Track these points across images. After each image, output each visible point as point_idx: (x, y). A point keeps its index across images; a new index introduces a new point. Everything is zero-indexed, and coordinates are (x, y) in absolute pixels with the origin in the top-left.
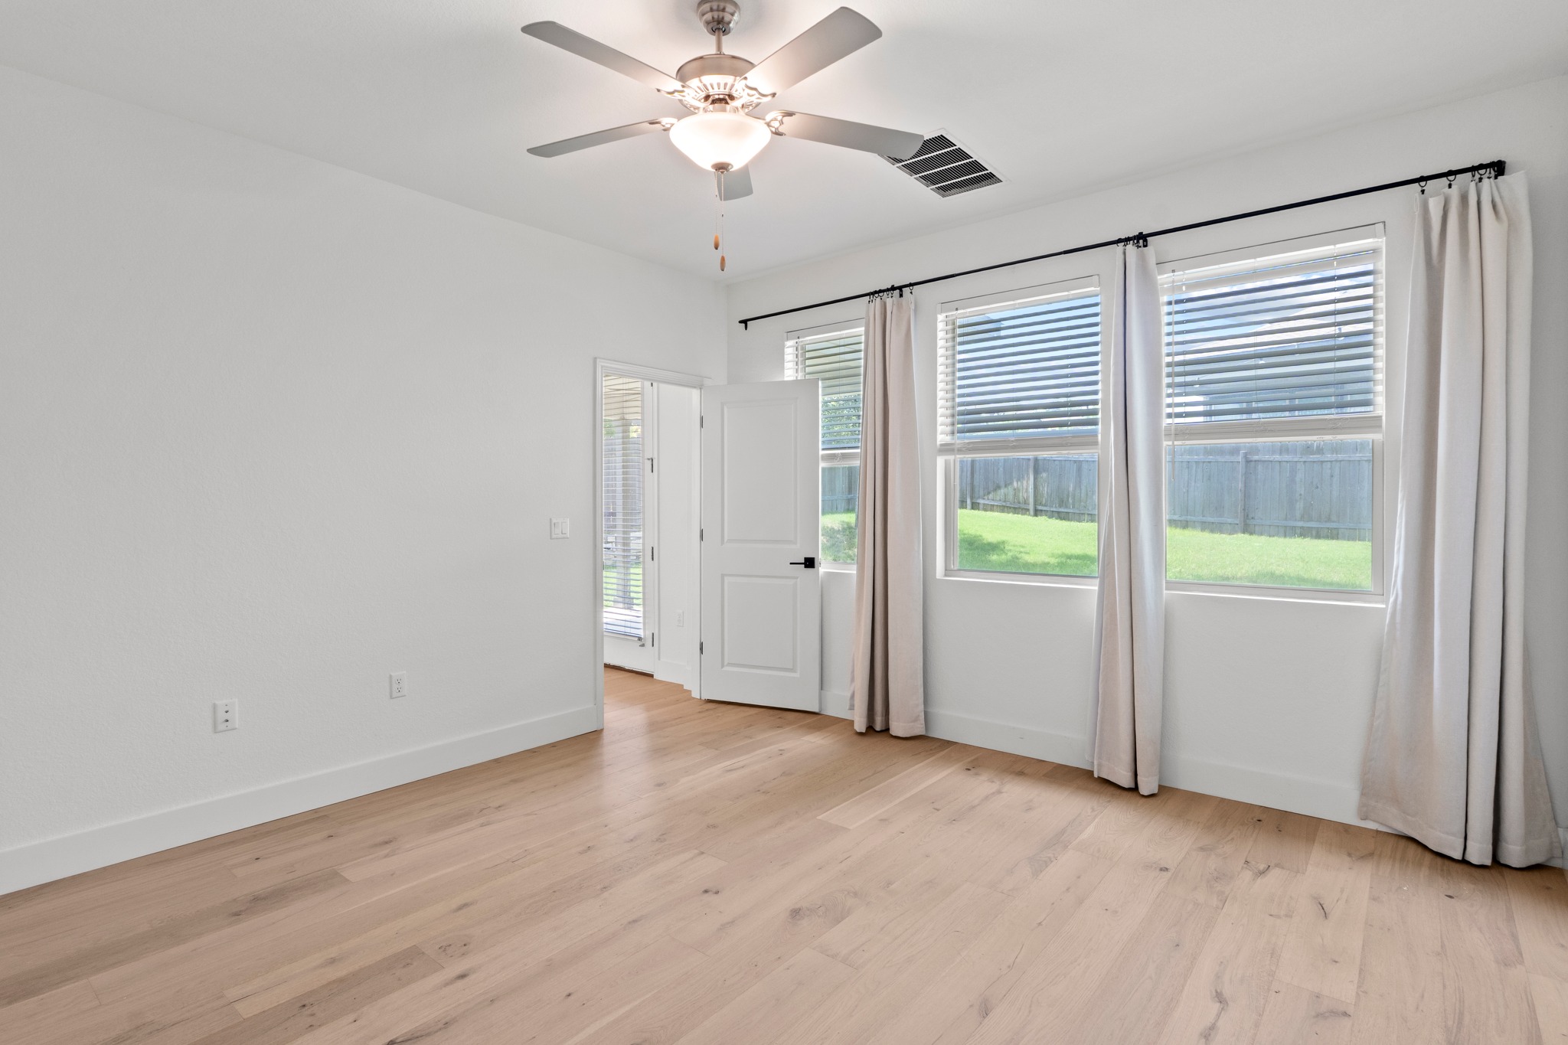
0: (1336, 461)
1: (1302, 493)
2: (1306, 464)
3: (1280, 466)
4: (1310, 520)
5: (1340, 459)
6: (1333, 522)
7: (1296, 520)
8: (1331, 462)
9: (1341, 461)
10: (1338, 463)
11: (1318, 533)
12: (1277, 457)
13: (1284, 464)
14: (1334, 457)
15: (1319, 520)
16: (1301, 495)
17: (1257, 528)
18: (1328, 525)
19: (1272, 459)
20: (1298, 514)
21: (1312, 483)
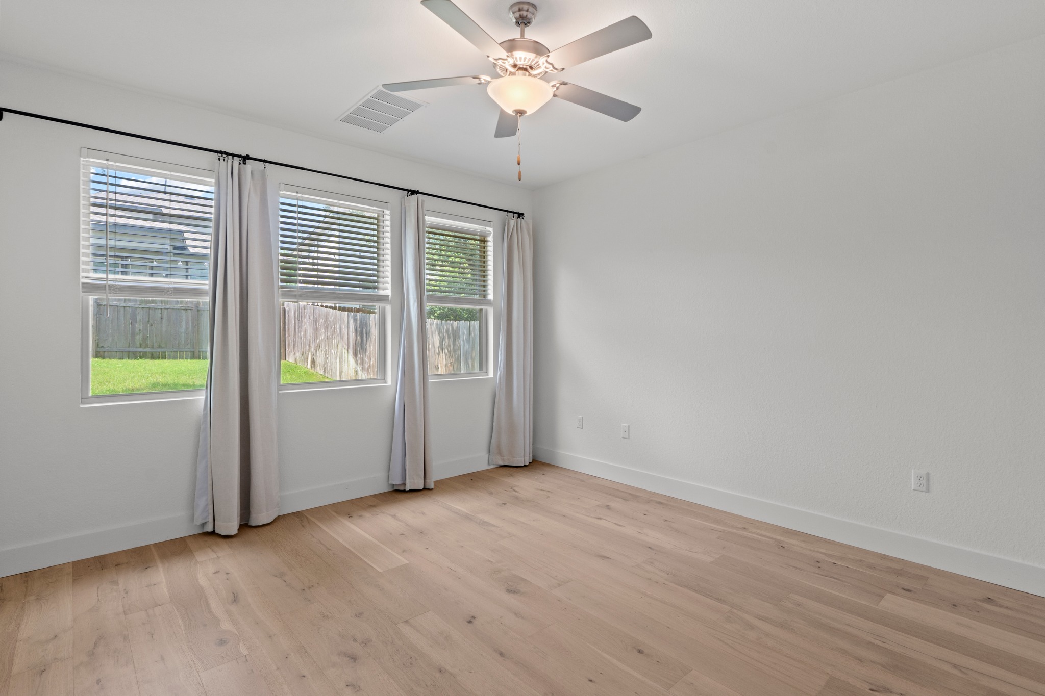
0: (165, 309)
1: (141, 328)
2: (144, 309)
3: (124, 310)
4: (146, 347)
5: (168, 307)
6: (162, 348)
7: (136, 348)
8: (161, 309)
9: (167, 309)
10: (166, 311)
11: (152, 355)
12: (123, 304)
13: (128, 308)
14: (163, 306)
15: (153, 347)
16: (140, 330)
17: (106, 354)
18: (160, 350)
19: (118, 305)
20: (138, 344)
21: (148, 322)
